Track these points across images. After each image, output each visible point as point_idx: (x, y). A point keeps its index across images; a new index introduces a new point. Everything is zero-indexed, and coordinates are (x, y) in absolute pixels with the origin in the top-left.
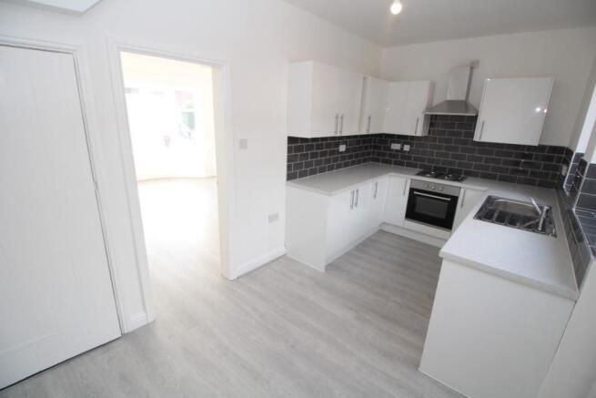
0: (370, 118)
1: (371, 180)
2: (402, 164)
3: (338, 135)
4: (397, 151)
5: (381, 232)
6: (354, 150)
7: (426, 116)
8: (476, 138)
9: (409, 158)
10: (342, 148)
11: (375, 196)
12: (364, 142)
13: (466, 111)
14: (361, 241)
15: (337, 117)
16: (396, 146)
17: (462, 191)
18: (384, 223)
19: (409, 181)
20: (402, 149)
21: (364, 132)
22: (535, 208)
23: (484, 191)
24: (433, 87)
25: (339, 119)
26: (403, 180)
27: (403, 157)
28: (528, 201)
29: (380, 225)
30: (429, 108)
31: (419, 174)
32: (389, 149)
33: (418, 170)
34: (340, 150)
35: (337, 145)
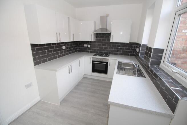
0: (73, 35)
1: (77, 60)
2: (88, 52)
3: (59, 42)
4: (86, 47)
5: (84, 78)
6: (70, 48)
7: (94, 34)
8: (111, 41)
9: (90, 49)
10: (64, 47)
11: (79, 66)
12: (74, 44)
13: (107, 32)
14: (76, 84)
15: (57, 34)
16: (85, 45)
17: (109, 60)
18: (85, 75)
19: (91, 58)
20: (88, 46)
21: (72, 40)
22: (134, 65)
23: (116, 59)
24: (95, 23)
25: (58, 35)
26: (89, 58)
27: (88, 49)
28: (131, 62)
29: (84, 75)
30: (95, 31)
31: (94, 55)
32: (83, 46)
33: (94, 54)
34: (63, 48)
35: (61, 46)
